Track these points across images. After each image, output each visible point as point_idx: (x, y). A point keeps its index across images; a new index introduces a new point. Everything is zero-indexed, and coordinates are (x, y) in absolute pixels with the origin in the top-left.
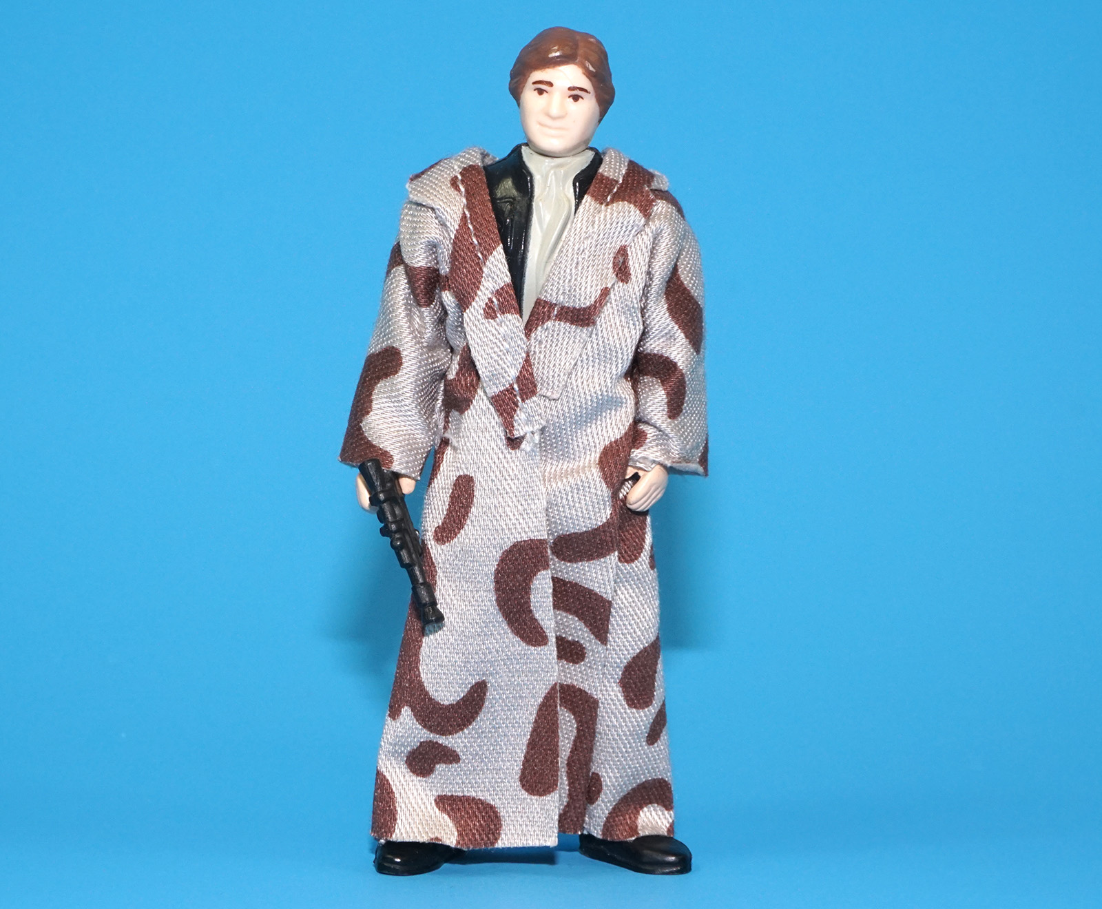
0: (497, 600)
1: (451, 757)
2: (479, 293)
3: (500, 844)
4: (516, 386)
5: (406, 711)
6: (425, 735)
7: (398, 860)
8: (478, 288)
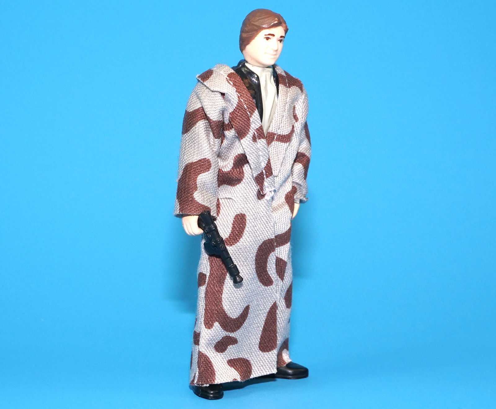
0: (256, 268)
1: (234, 341)
2: (250, 130)
3: (252, 377)
4: (264, 171)
5: (216, 324)
6: (224, 333)
7: (212, 392)
8: (250, 128)
